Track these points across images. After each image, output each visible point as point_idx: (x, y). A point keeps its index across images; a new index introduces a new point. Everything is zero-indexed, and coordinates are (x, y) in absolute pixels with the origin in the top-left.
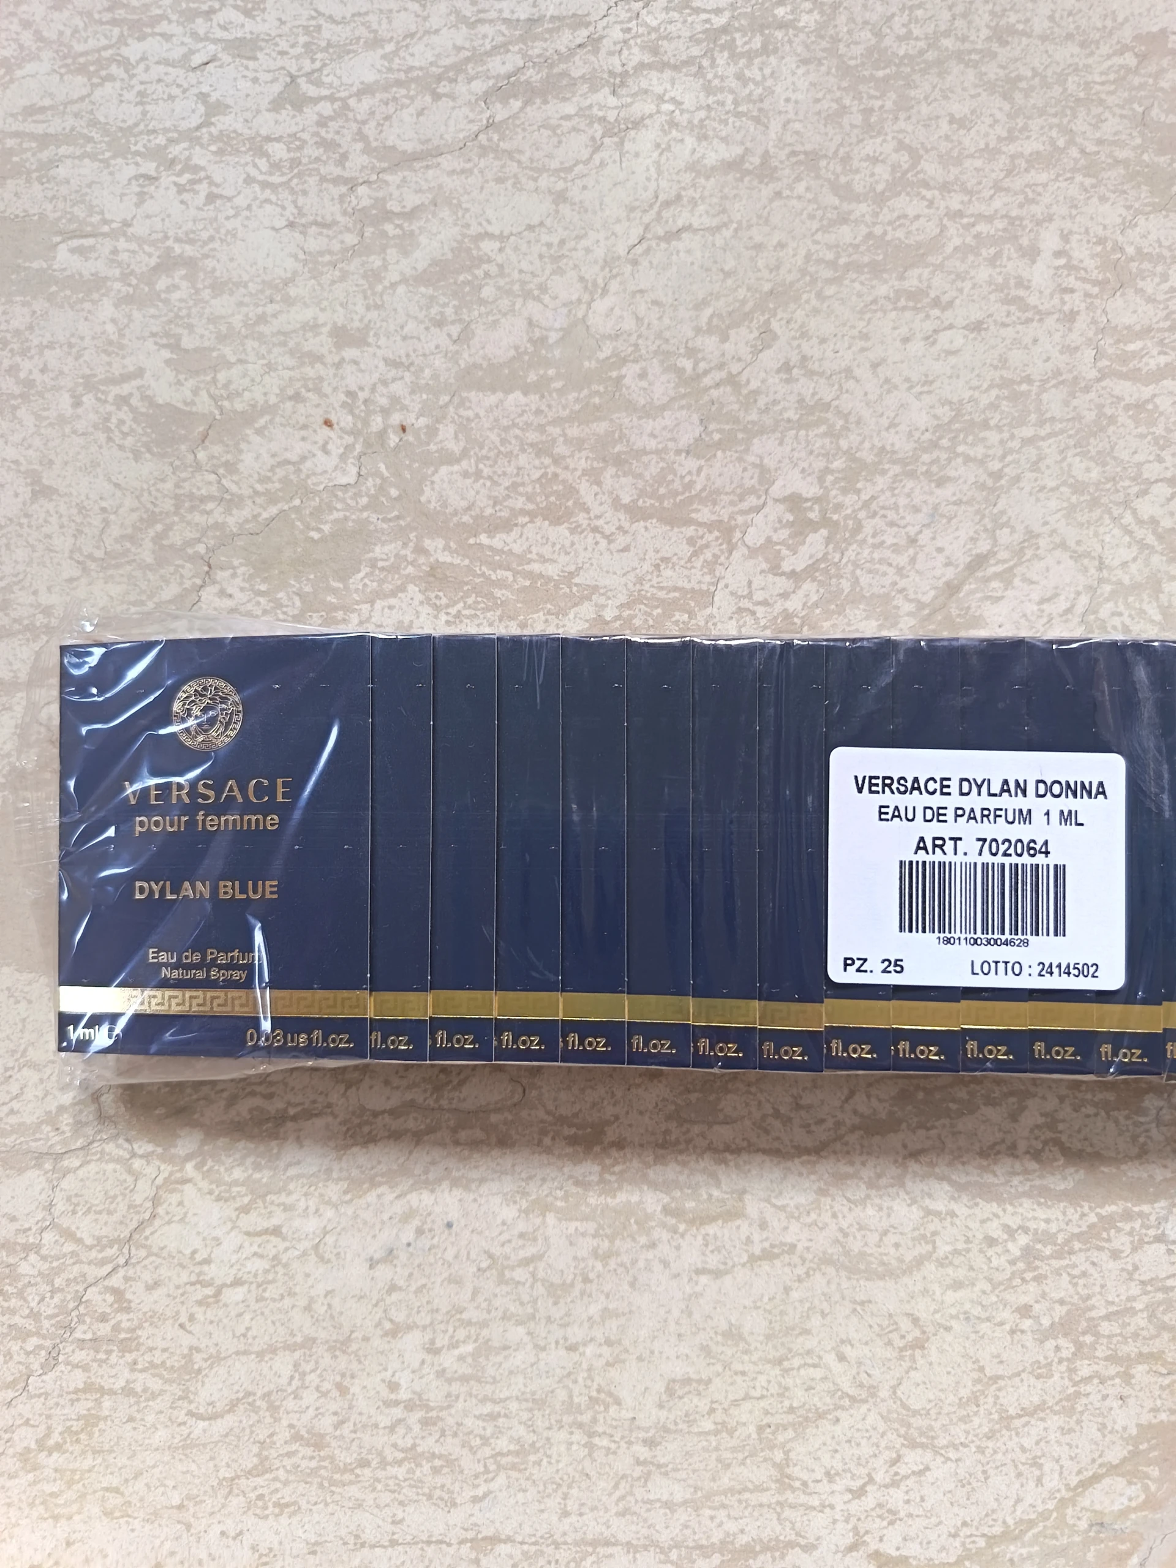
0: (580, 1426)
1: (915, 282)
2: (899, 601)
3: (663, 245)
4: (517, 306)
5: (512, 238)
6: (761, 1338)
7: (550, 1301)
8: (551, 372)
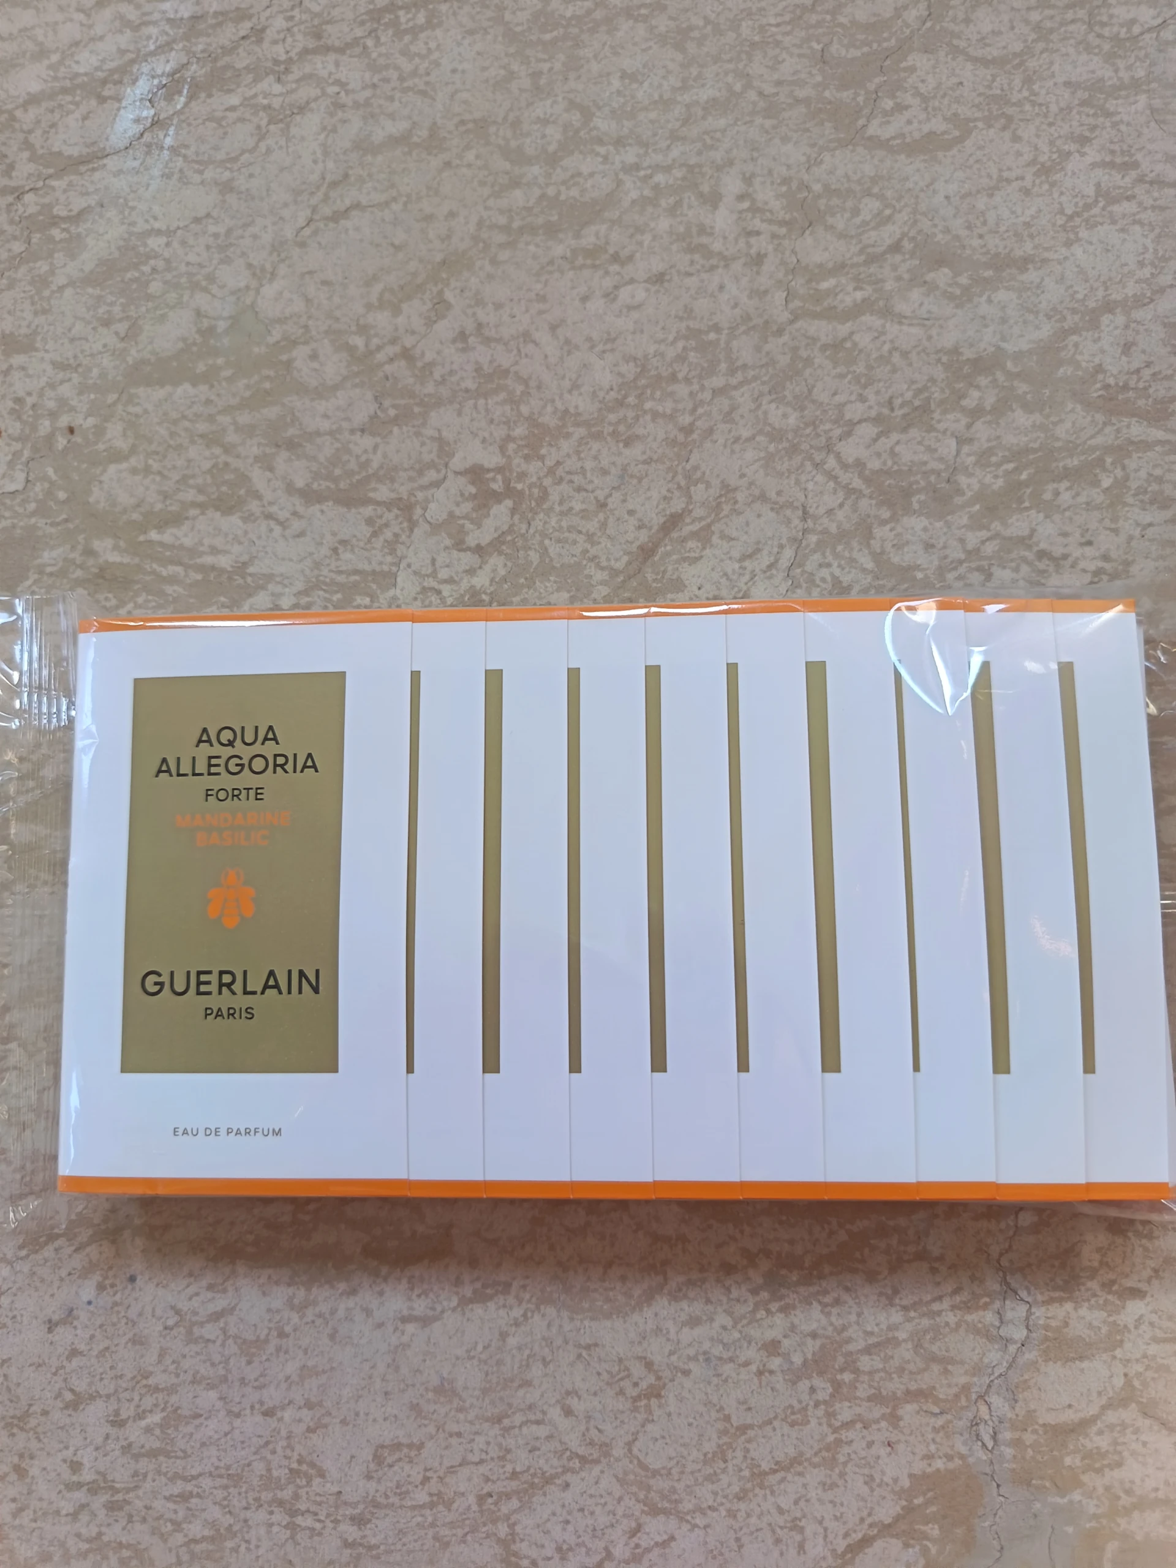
0: (281, 1503)
1: (592, 239)
2: (591, 570)
3: (331, 225)
4: (185, 298)
5: (179, 232)
6: (477, 1393)
7: (244, 1360)
8: (220, 361)
